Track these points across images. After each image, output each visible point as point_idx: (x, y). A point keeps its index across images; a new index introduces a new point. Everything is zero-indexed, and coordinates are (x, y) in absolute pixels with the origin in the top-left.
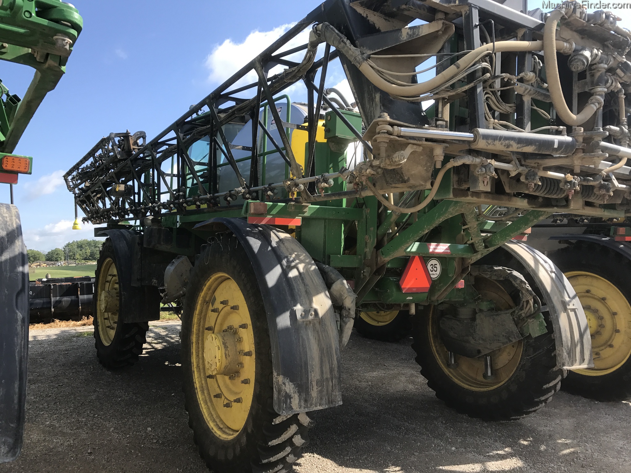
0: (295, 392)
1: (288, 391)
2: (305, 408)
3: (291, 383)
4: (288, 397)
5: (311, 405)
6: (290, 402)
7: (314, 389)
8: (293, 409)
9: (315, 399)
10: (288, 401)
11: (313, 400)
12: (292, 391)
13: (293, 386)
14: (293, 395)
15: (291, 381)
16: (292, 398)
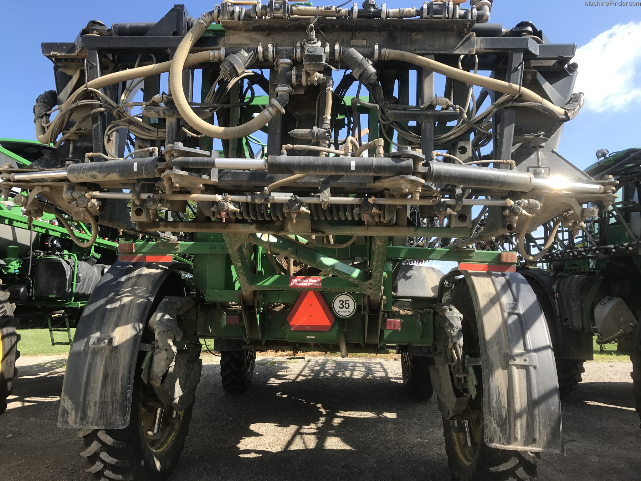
0: (72, 409)
1: (66, 407)
2: (80, 424)
3: (69, 400)
4: (65, 412)
5: (87, 423)
6: (67, 417)
7: (91, 409)
8: (68, 423)
9: (91, 418)
10: (66, 415)
11: (89, 419)
12: (69, 408)
13: (71, 403)
14: (70, 411)
15: (70, 399)
16: (69, 413)
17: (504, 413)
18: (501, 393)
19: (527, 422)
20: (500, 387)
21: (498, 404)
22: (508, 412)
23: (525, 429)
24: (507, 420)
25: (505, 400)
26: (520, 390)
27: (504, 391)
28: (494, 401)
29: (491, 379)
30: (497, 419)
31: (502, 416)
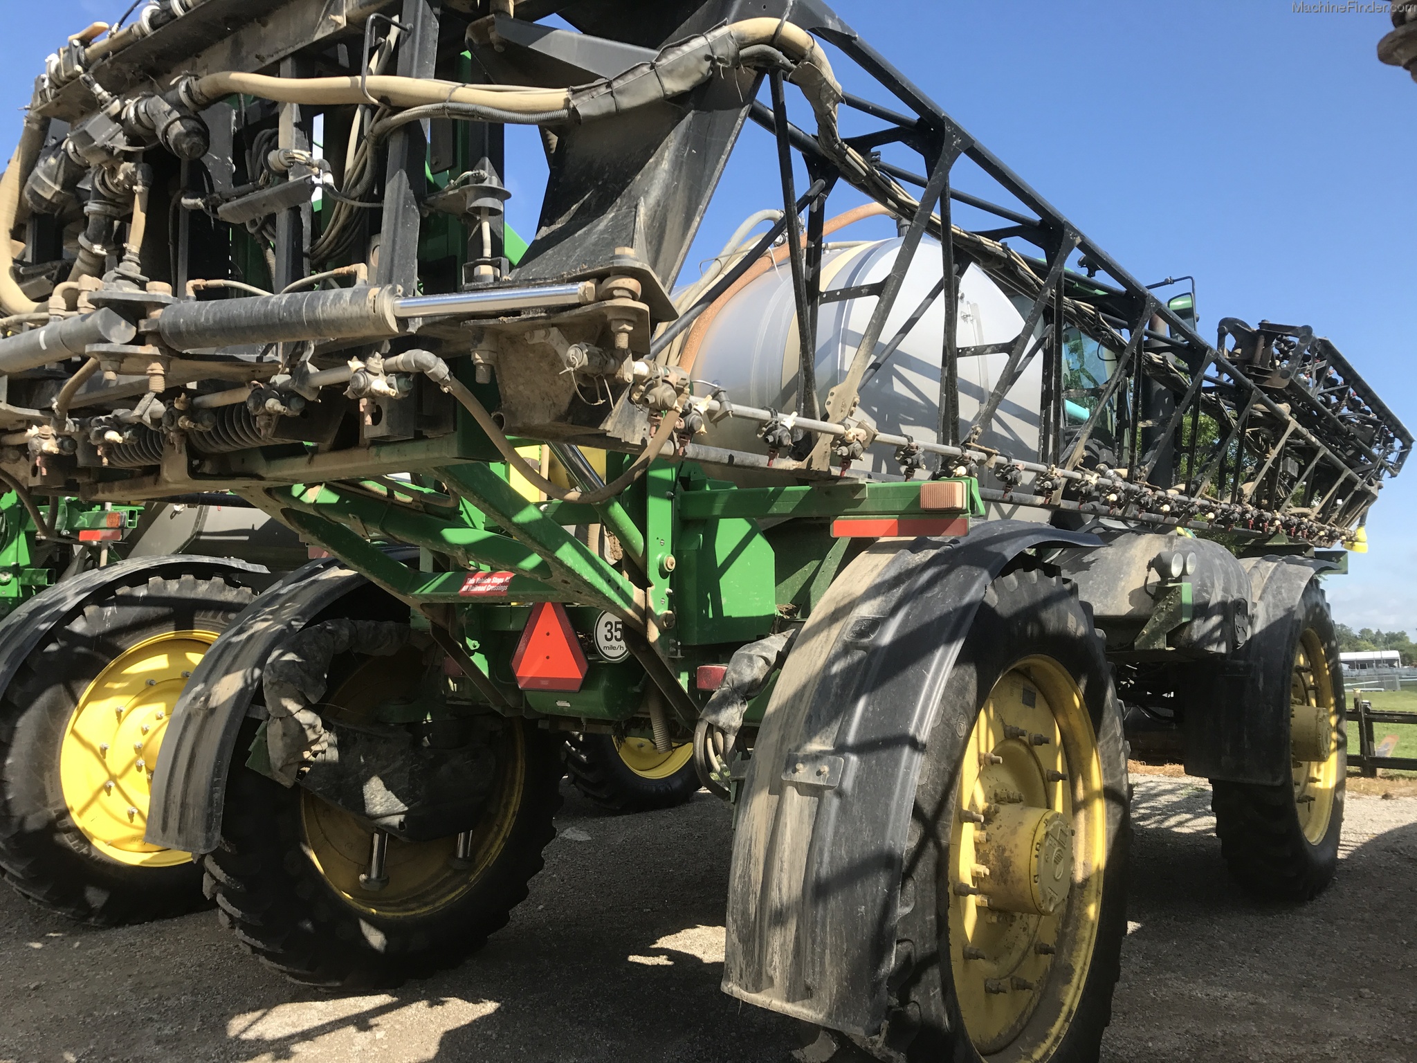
17: (752, 909)
18: (753, 855)
19: (797, 938)
20: (754, 838)
21: (744, 882)
22: (761, 908)
23: (790, 957)
24: (757, 928)
25: (757, 874)
26: (793, 851)
27: (759, 852)
28: (738, 875)
29: (741, 817)
30: (739, 922)
31: (749, 915)
